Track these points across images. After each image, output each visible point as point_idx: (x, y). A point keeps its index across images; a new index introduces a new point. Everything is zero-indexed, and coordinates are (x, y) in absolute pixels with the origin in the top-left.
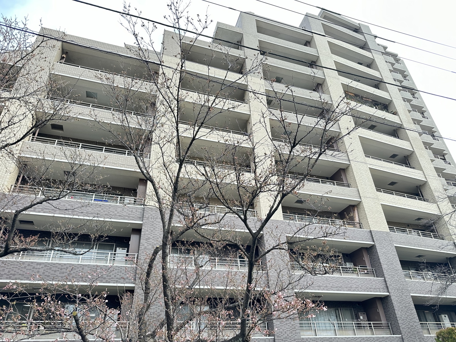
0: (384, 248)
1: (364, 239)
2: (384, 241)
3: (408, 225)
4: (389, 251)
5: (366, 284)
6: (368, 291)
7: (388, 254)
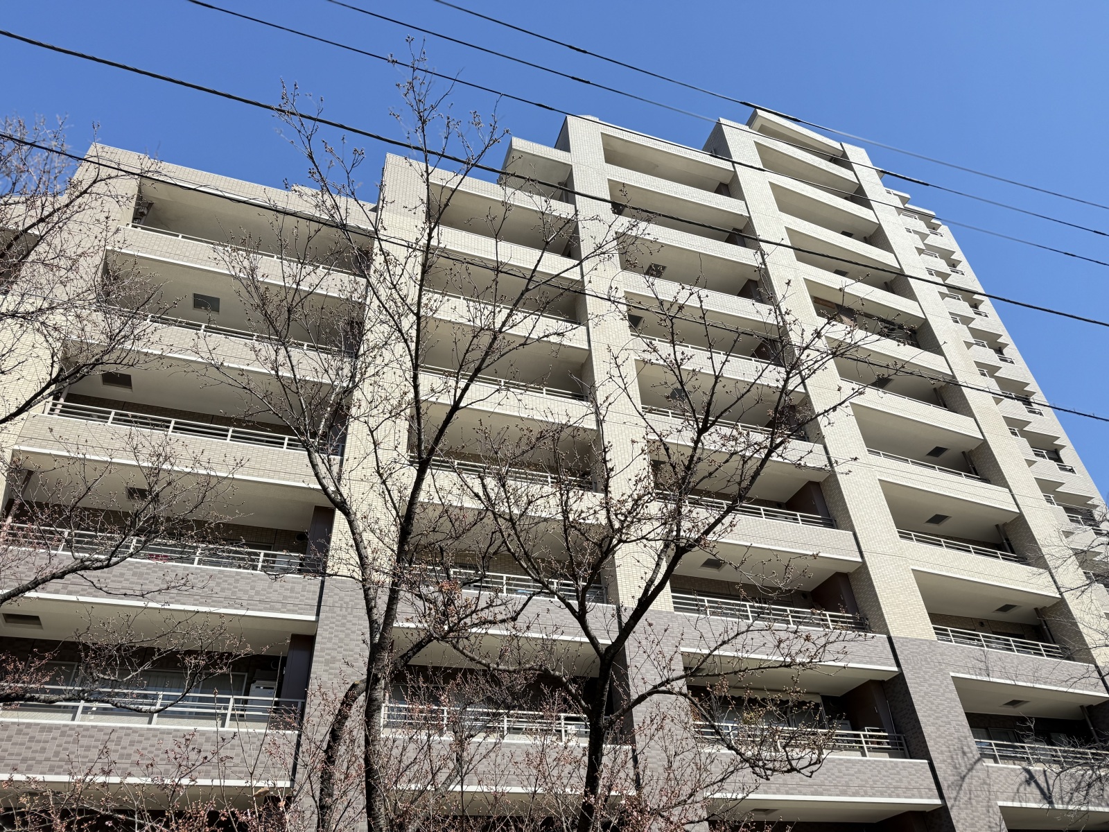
0: (925, 681)
1: (874, 660)
2: (923, 663)
3: (982, 624)
4: (938, 691)
5: (884, 776)
6: (890, 796)
7: (937, 696)
